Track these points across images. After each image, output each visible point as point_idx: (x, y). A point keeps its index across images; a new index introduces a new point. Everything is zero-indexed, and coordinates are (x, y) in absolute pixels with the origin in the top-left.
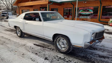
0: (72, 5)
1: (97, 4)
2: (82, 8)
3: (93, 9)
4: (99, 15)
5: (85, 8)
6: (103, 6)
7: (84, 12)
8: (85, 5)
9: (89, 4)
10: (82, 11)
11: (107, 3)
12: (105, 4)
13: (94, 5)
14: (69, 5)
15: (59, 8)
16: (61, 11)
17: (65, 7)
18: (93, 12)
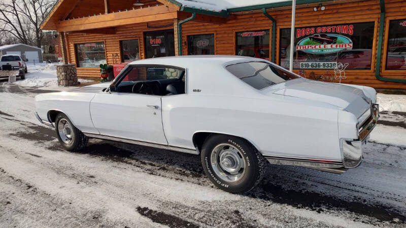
0: (271, 21)
1: (368, 12)
2: (309, 31)
3: (351, 32)
4: (378, 55)
5: (319, 30)
6: (391, 21)
7: (317, 47)
8: (320, 17)
9: (334, 14)
10: (308, 43)
12: (400, 14)
13: (356, 17)
14: (256, 21)
15: (217, 34)
16: (228, 43)
17: (239, 29)
18: (352, 45)
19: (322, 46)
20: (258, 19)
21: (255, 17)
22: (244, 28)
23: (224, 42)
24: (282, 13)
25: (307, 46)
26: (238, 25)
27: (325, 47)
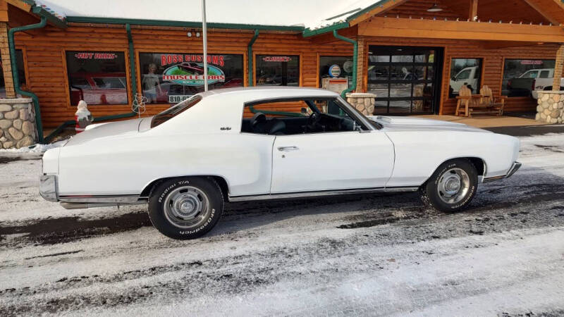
0: (126, 41)
1: (237, 45)
2: (176, 59)
3: (222, 64)
5: (189, 58)
6: (257, 55)
7: (188, 77)
8: (190, 43)
10: (176, 73)
11: (268, 45)
12: (263, 49)
13: (227, 48)
14: (101, 38)
15: (27, 51)
16: (52, 66)
17: (73, 47)
18: (224, 77)
19: (194, 77)
20: (105, 36)
21: (99, 33)
22: (80, 46)
23: (44, 64)
24: (140, 32)
25: (176, 76)
26: (69, 40)
27: (196, 77)
